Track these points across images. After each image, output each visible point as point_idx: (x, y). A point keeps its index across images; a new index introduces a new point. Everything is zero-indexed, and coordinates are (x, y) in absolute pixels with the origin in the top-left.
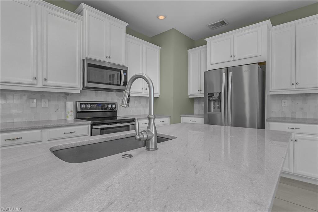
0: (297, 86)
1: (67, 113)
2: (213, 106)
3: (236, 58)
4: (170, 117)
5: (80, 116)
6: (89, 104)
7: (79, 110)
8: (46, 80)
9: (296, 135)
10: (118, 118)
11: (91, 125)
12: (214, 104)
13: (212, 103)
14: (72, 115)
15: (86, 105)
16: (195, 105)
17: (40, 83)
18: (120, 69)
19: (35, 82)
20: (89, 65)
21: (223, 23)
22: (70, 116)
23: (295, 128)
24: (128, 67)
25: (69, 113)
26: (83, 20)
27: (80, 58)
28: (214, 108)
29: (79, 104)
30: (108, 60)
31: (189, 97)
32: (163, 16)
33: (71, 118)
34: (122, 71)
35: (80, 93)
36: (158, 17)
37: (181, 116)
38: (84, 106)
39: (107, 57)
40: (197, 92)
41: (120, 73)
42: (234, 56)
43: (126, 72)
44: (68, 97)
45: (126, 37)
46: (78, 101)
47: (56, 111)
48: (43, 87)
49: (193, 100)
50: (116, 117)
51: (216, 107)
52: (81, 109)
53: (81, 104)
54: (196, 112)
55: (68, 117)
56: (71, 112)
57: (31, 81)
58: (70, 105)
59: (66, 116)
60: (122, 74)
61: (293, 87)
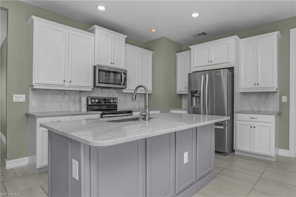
0: (259, 86)
1: (82, 106)
2: (195, 101)
3: (213, 63)
4: (160, 110)
5: (91, 108)
6: (97, 99)
7: (90, 103)
8: (71, 82)
9: (255, 123)
10: (118, 110)
11: (102, 114)
12: (196, 100)
13: (194, 98)
14: (85, 107)
15: (95, 100)
16: (183, 100)
17: (67, 84)
18: (121, 72)
19: (64, 83)
20: (99, 70)
21: (204, 33)
22: (84, 108)
23: (254, 118)
24: (127, 70)
25: (83, 106)
26: (95, 37)
27: (92, 65)
28: (196, 103)
29: (89, 99)
30: (112, 66)
31: (178, 93)
32: (155, 29)
33: (84, 110)
34: (122, 73)
35: (91, 90)
36: (150, 30)
37: (170, 110)
38: (93, 101)
39: (111, 63)
40: (184, 89)
41: (120, 75)
42: (211, 61)
43: (125, 74)
44: (81, 93)
45: (125, 45)
46: (89, 97)
47: (73, 105)
48: (69, 86)
49: (181, 96)
50: (117, 110)
51: (198, 102)
52: (92, 102)
53: (91, 99)
54: (183, 106)
55: (82, 109)
56: (85, 105)
57: (62, 83)
58: (84, 100)
59: (81, 108)
60: (123, 75)
61: (256, 86)
